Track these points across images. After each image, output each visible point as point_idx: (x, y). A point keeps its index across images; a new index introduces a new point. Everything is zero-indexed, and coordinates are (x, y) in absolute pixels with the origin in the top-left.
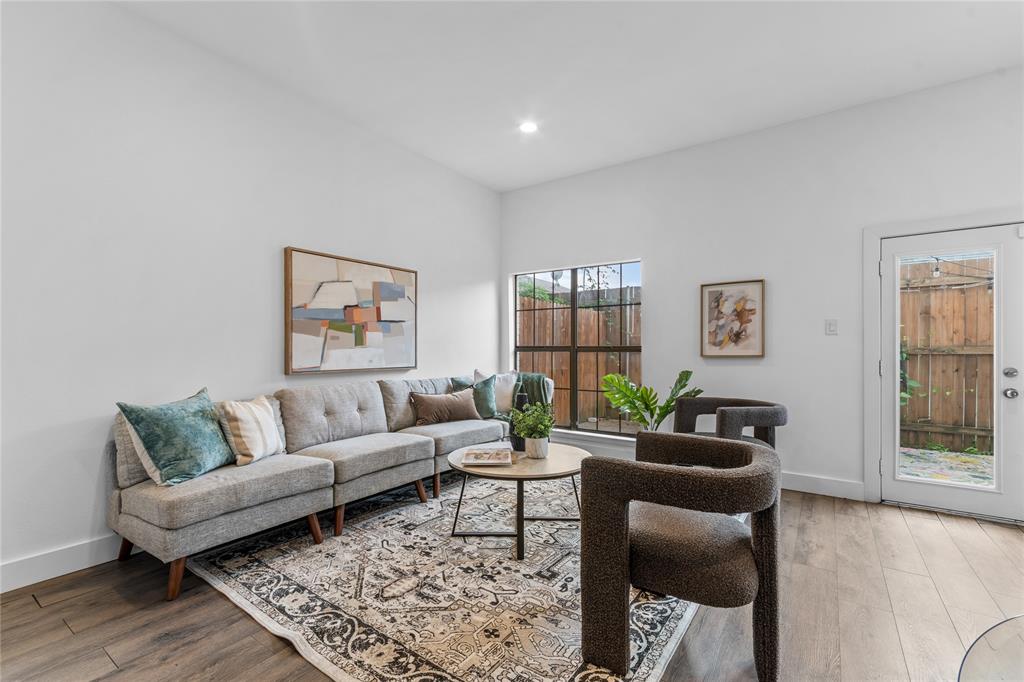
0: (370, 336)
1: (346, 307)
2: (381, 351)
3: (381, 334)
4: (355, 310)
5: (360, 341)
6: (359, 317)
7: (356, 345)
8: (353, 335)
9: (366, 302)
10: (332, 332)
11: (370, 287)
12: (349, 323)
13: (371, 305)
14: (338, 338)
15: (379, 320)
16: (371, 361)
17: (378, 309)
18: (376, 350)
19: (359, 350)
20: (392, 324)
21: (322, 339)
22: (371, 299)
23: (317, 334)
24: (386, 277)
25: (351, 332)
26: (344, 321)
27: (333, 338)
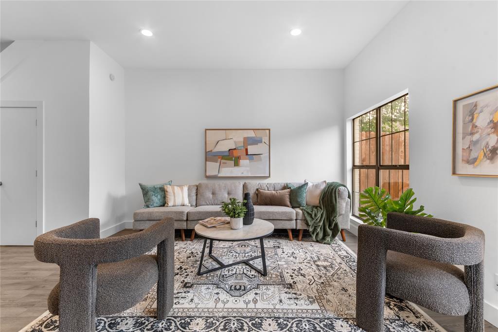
0: (242, 162)
1: (230, 150)
2: (248, 169)
3: (248, 161)
4: (234, 151)
5: (237, 164)
6: (236, 154)
7: (235, 166)
8: (233, 162)
9: (240, 147)
10: (223, 161)
11: (242, 140)
12: (232, 157)
13: (243, 148)
14: (226, 163)
15: (247, 154)
16: (242, 173)
17: (247, 150)
18: (245, 168)
19: (236, 168)
20: (254, 156)
21: (218, 164)
22: (243, 145)
23: (217, 162)
24: (251, 134)
25: (232, 160)
26: (228, 156)
27: (224, 163)
